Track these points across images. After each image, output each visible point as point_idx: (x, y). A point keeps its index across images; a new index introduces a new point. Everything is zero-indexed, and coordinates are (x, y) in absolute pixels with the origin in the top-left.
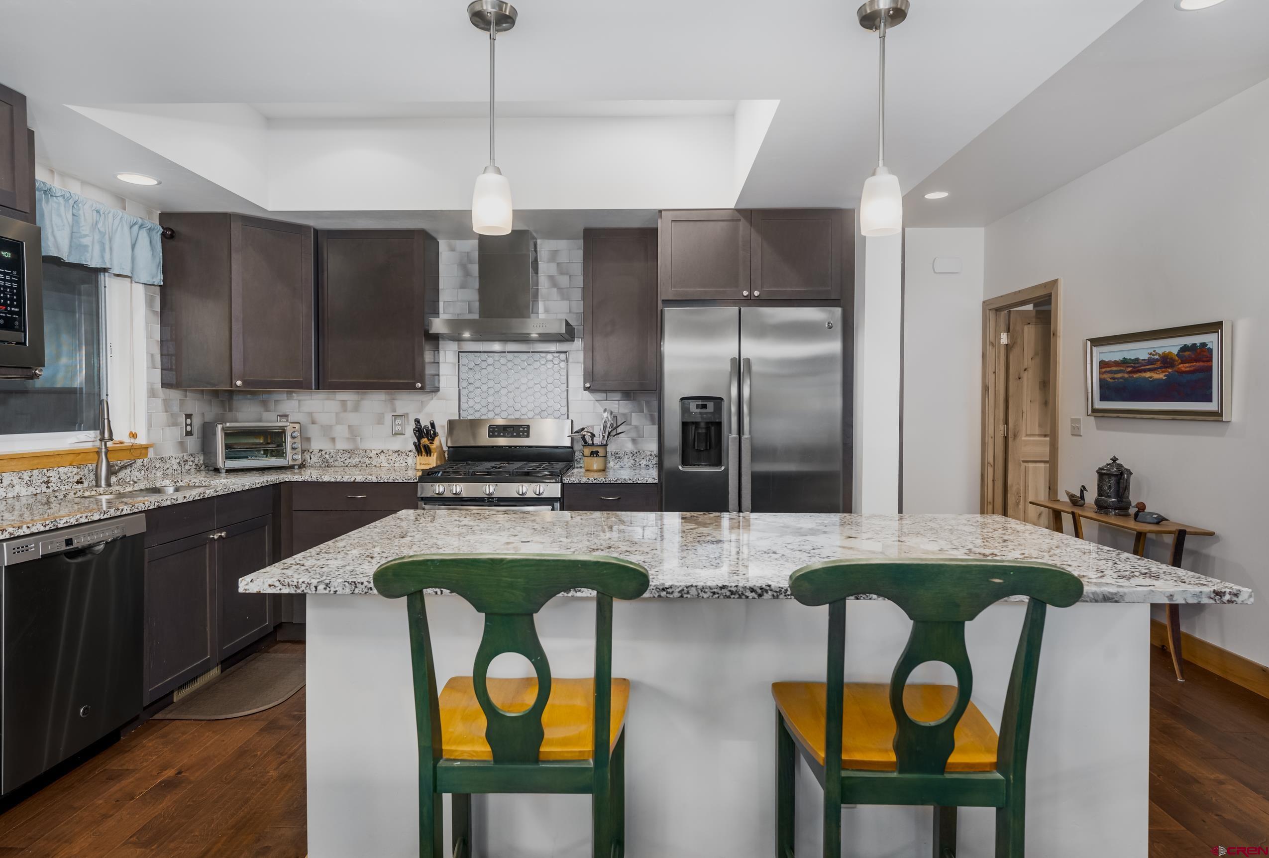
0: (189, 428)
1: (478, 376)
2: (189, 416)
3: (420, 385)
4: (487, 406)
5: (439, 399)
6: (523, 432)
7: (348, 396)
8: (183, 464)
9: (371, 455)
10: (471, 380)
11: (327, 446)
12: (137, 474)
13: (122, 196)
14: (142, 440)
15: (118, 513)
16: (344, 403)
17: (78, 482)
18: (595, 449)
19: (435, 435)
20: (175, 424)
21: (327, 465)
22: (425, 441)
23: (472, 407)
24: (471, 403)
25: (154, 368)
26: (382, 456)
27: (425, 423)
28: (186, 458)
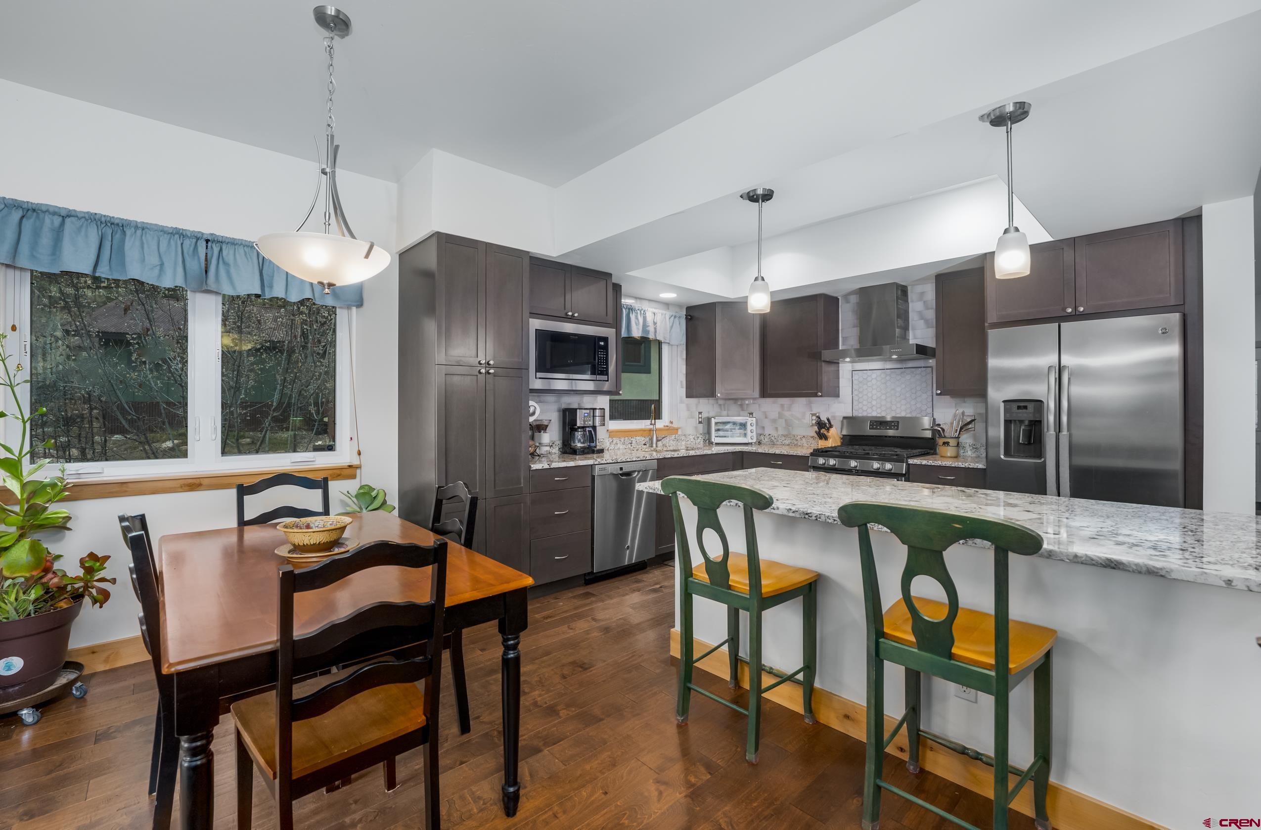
0: (700, 420)
1: (865, 387)
2: (700, 413)
3: (820, 394)
4: (871, 408)
5: (840, 403)
6: (894, 426)
7: (785, 401)
8: (696, 439)
9: (797, 438)
10: (861, 390)
11: (773, 433)
12: (672, 442)
13: (667, 304)
14: (675, 425)
15: (644, 459)
16: (782, 406)
17: (644, 444)
18: (946, 440)
19: (831, 426)
20: (692, 417)
21: (773, 444)
22: (823, 431)
23: (862, 408)
24: (860, 405)
25: (682, 387)
26: (804, 440)
27: (824, 418)
28: (698, 435)
